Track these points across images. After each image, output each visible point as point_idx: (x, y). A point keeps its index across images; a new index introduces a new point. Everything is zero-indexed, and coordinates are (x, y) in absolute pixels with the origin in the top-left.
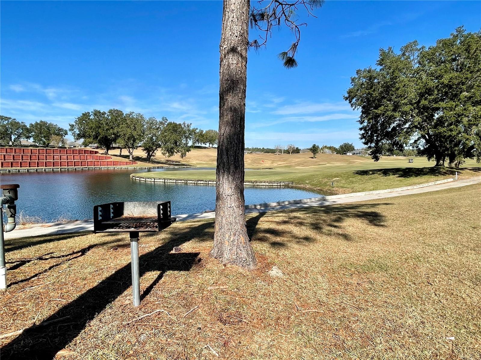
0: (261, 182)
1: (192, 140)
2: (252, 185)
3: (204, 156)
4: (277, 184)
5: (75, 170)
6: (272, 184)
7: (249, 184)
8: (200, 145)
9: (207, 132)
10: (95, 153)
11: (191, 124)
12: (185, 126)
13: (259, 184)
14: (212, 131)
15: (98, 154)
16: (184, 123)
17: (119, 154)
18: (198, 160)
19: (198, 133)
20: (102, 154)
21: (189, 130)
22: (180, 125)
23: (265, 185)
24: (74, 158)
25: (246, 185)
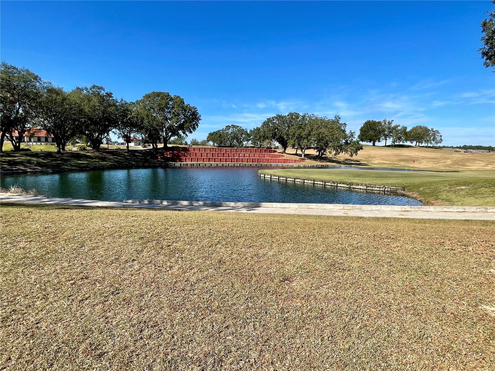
0: (358, 185)
1: (391, 139)
2: (347, 187)
3: (392, 155)
4: (378, 189)
5: (251, 165)
6: (371, 189)
7: (344, 186)
8: (401, 143)
9: (414, 129)
10: (274, 152)
11: (392, 121)
12: (385, 123)
13: (355, 187)
14: (420, 127)
15: (277, 153)
16: (385, 121)
17: (295, 153)
18: (383, 159)
19: (400, 130)
20: (279, 153)
21: (389, 128)
22: (379, 123)
23: (362, 189)
24: (254, 156)
25: (340, 187)
